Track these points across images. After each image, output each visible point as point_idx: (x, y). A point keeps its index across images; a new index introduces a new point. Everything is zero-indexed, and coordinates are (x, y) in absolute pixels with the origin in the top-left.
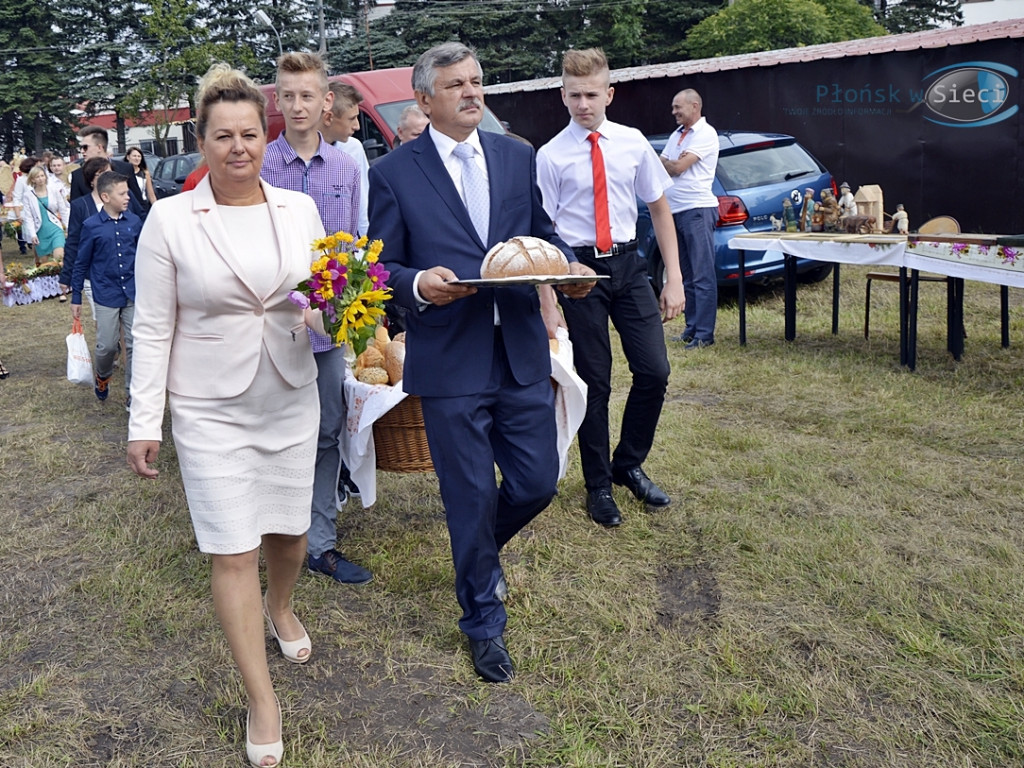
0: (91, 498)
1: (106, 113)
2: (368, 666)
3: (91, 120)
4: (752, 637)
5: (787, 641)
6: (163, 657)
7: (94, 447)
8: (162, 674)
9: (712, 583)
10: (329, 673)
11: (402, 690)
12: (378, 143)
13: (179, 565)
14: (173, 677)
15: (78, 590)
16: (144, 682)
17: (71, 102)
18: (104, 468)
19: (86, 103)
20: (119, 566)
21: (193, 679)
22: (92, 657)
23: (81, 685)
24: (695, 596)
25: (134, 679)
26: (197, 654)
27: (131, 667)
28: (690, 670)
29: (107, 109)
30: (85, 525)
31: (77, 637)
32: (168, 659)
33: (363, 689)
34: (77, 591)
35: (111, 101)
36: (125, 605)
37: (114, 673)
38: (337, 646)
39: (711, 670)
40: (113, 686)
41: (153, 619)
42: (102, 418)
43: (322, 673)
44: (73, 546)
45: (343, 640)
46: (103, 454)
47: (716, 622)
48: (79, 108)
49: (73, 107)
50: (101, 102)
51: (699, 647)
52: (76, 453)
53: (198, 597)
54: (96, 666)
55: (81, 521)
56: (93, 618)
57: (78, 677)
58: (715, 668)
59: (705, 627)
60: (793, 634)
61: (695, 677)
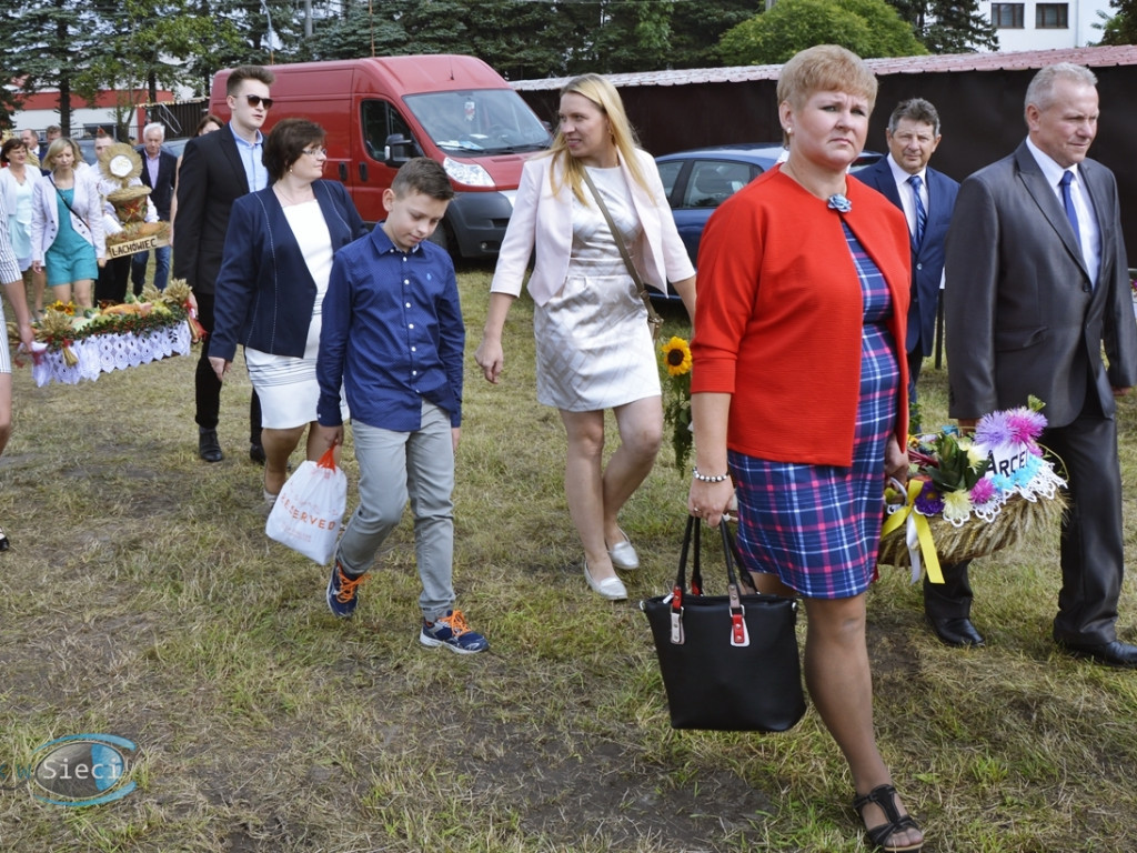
0: (134, 545)
1: (48, 90)
2: (543, 742)
3: (30, 99)
4: (965, 696)
5: (1004, 701)
6: (287, 737)
7: (120, 484)
8: (292, 758)
9: (904, 639)
10: (500, 752)
11: (593, 770)
12: (406, 138)
13: (272, 627)
14: (309, 762)
15: (152, 656)
16: (273, 769)
17: (6, 75)
18: (140, 509)
19: (25, 77)
20: (196, 627)
21: (335, 764)
22: (194, 738)
23: (192, 773)
24: (889, 654)
25: (259, 765)
26: (329, 733)
27: (250, 750)
28: (912, 735)
29: (50, 86)
30: (136, 578)
31: (168, 715)
32: (295, 740)
33: (544, 769)
34: (150, 658)
35: (56, 77)
36: (219, 675)
37: (231, 758)
38: (499, 720)
39: (936, 735)
40: (233, 774)
41: (262, 692)
42: (118, 449)
43: (491, 754)
44: (129, 604)
45: (504, 714)
46: (135, 493)
47: (923, 682)
48: (16, 83)
49: (8, 82)
50: (44, 77)
51: (914, 709)
52: (101, 491)
53: (307, 664)
54: (202, 750)
55: (131, 572)
56: (183, 691)
57: (185, 764)
58: (939, 732)
59: (912, 688)
60: (1007, 693)
61: (918, 743)
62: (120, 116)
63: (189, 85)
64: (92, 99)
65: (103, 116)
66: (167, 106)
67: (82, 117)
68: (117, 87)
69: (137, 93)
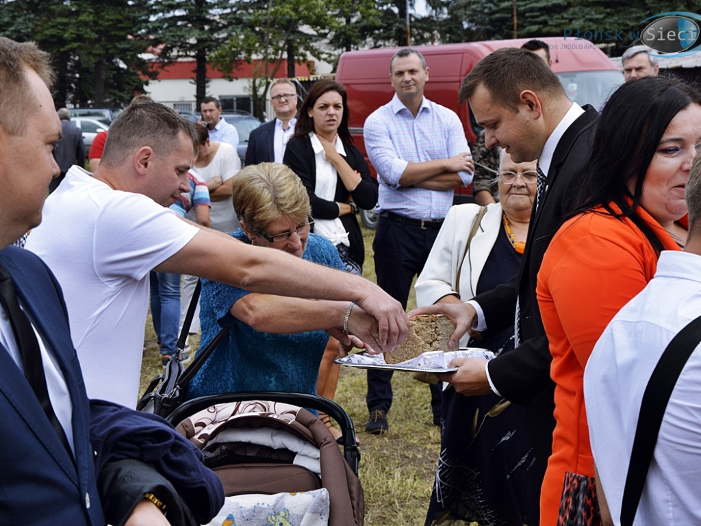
1: (185, 60)
3: (166, 68)
17: (144, 44)
19: (162, 46)
29: (187, 56)
35: (192, 47)
48: (152, 52)
49: (144, 51)
50: (181, 47)
62: (255, 89)
63: (325, 60)
64: (230, 71)
65: (238, 88)
66: (301, 82)
67: (218, 88)
68: (254, 57)
69: (275, 65)
